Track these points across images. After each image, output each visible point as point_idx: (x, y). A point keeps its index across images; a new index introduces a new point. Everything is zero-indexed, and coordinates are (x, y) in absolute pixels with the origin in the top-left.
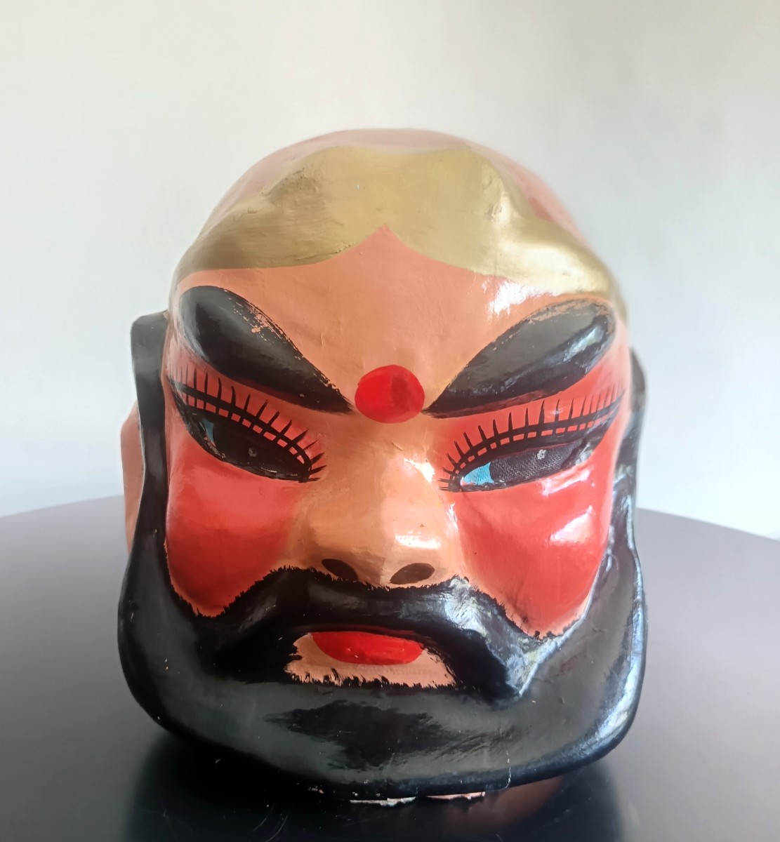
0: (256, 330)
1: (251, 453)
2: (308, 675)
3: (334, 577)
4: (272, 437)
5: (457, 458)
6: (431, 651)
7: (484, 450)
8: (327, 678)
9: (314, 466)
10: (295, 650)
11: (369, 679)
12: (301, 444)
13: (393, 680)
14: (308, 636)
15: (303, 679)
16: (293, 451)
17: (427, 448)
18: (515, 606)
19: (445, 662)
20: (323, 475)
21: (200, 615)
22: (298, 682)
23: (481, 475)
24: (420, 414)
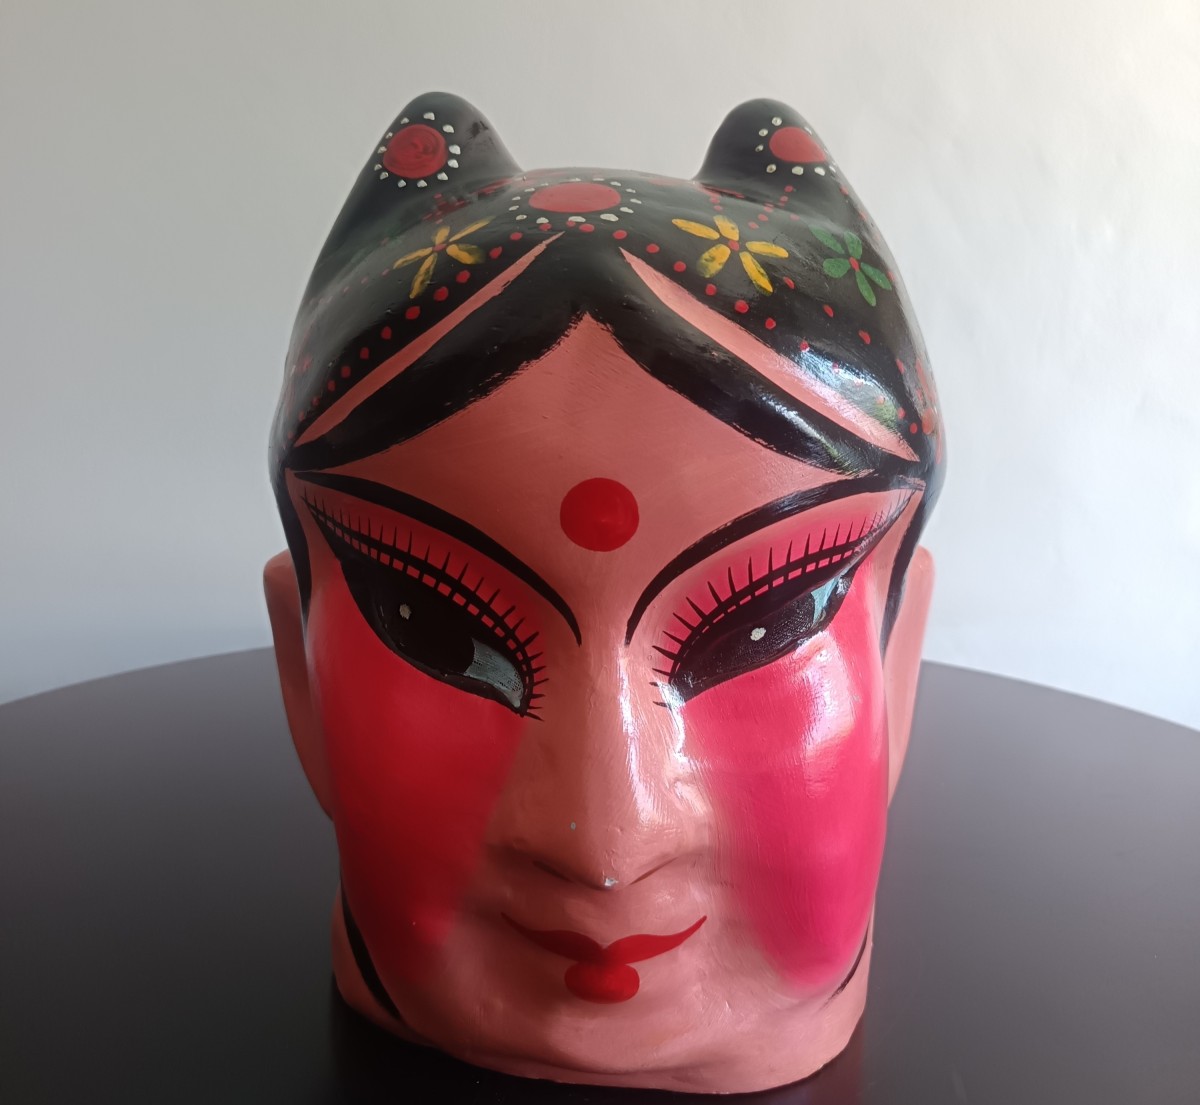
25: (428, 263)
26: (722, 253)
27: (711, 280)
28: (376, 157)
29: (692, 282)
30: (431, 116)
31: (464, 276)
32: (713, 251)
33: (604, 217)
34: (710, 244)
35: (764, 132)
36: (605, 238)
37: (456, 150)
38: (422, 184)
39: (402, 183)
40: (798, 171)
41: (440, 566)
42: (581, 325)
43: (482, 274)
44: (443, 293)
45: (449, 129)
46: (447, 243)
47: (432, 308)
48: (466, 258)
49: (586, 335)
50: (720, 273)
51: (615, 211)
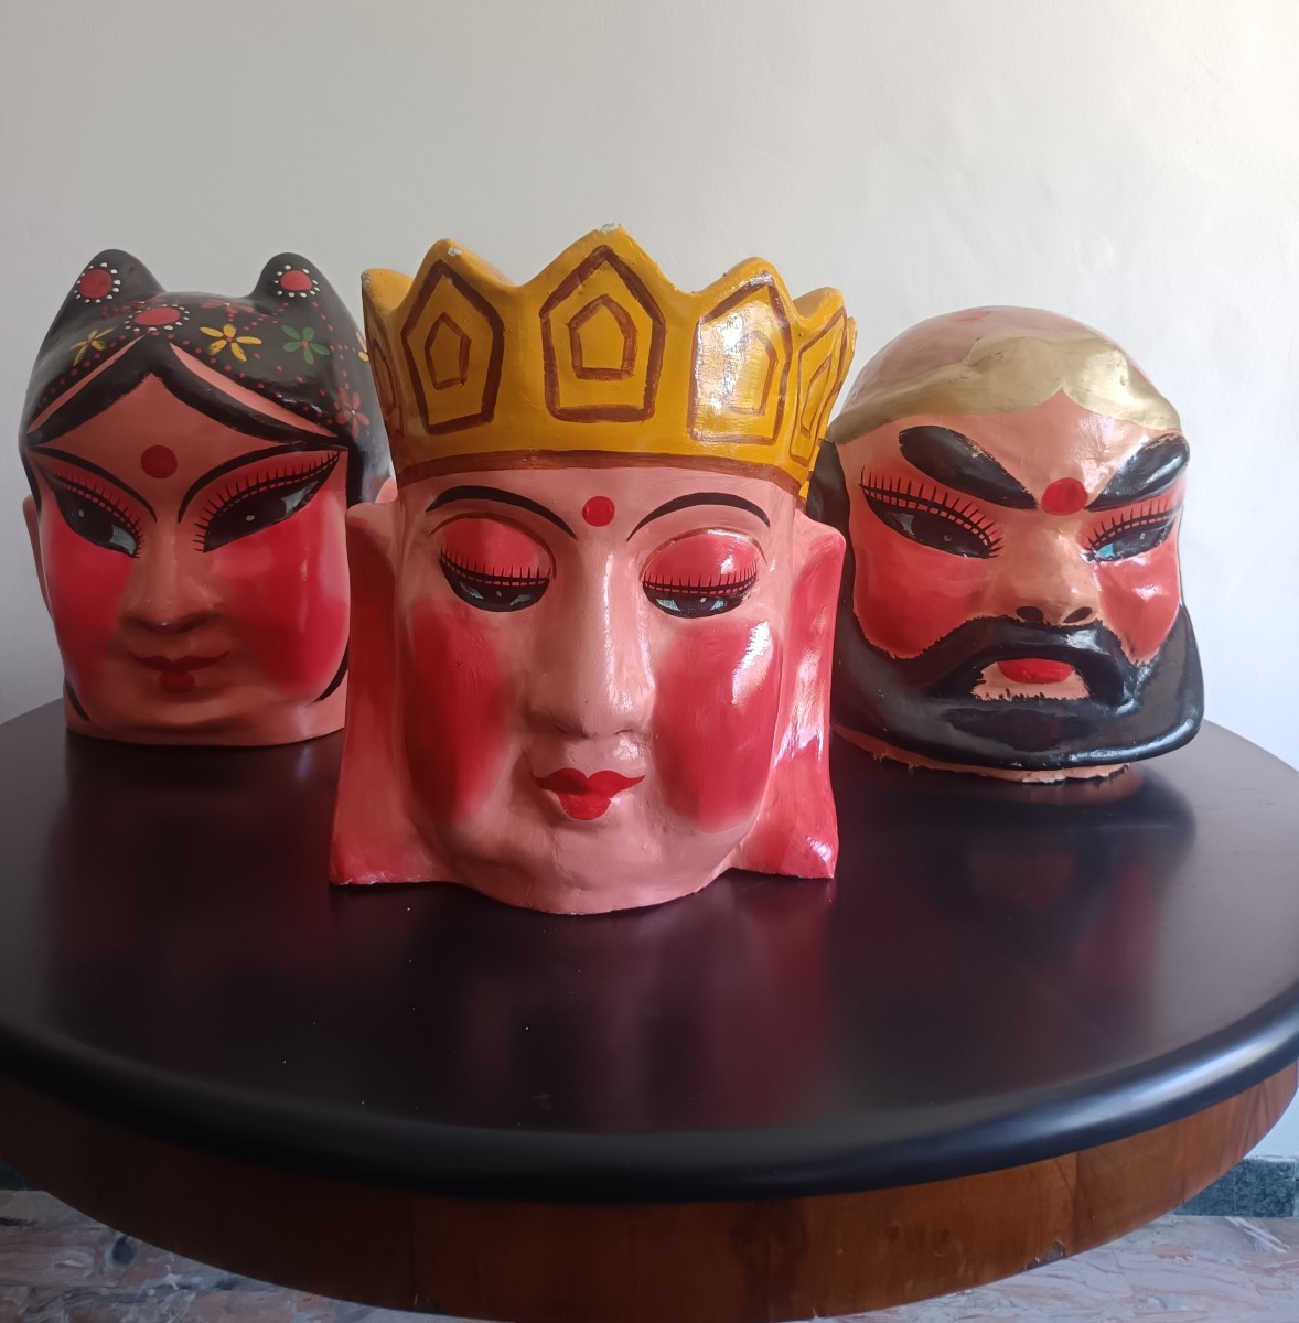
0: (975, 455)
1: (946, 539)
2: (987, 695)
3: (1022, 620)
4: (969, 527)
5: (1094, 539)
6: (1078, 673)
7: (1113, 533)
8: (1001, 696)
9: (993, 548)
10: (981, 676)
11: (1032, 695)
12: (987, 532)
13: (1047, 696)
14: (995, 665)
15: (984, 698)
16: (982, 537)
17: (1076, 532)
18: (1128, 640)
19: (1085, 681)
20: (1001, 553)
21: (897, 659)
22: (980, 700)
23: (1107, 551)
24: (1082, 510)
25: (83, 350)
26: (221, 344)
27: (214, 356)
28: (76, 287)
29: (204, 358)
30: (104, 265)
31: (97, 356)
32: (217, 343)
33: (166, 328)
34: (217, 339)
35: (280, 274)
36: (163, 337)
37: (117, 282)
38: (98, 301)
39: (88, 301)
40: (292, 295)
41: (92, 489)
42: (148, 378)
43: (106, 355)
44: (87, 364)
45: (114, 272)
46: (93, 339)
47: (82, 370)
48: (99, 348)
49: (151, 382)
50: (218, 353)
51: (172, 324)
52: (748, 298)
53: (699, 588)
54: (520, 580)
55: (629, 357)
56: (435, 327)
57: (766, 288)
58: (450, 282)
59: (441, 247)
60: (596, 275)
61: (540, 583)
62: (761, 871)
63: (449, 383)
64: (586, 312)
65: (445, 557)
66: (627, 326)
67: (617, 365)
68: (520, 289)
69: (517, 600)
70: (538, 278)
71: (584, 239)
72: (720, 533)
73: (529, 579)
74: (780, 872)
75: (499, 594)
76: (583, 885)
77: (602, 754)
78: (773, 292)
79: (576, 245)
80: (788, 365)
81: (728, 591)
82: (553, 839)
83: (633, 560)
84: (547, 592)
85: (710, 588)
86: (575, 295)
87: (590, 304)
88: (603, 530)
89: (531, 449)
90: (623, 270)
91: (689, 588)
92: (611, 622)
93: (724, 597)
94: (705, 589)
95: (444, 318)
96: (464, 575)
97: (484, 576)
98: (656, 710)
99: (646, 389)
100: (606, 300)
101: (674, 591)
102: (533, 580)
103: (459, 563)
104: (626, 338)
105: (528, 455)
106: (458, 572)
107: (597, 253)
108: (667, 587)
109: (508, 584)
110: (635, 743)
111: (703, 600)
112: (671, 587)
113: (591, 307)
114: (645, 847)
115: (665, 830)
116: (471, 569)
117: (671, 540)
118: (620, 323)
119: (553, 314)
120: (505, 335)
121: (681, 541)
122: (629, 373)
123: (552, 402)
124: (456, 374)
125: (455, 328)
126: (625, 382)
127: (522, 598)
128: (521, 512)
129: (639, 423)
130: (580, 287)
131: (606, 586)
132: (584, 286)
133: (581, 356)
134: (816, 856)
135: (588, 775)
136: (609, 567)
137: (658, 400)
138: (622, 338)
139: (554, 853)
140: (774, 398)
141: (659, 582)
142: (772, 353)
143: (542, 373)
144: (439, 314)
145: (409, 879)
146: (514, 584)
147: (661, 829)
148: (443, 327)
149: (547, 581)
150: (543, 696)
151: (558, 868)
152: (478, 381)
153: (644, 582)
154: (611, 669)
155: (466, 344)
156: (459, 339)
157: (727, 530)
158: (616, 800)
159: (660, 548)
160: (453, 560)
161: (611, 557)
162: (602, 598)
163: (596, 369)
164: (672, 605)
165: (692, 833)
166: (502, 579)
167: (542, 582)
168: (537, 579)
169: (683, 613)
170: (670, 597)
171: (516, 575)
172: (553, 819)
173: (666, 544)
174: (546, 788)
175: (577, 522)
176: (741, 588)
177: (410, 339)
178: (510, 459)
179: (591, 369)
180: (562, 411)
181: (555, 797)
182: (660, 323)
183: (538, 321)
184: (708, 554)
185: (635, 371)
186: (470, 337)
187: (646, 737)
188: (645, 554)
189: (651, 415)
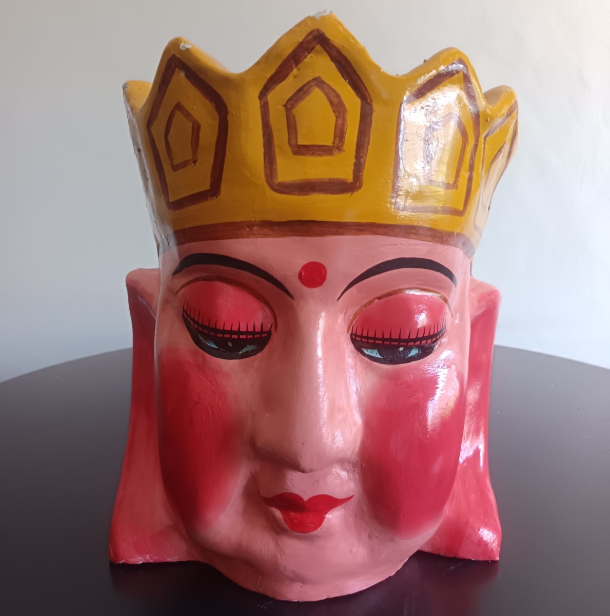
52: (446, 82)
53: (400, 340)
54: (247, 333)
55: (340, 134)
56: (171, 116)
57: (461, 75)
58: (182, 74)
59: (175, 44)
60: (310, 58)
61: (263, 335)
62: (442, 555)
63: (184, 164)
64: (301, 93)
65: (186, 313)
66: (338, 107)
67: (329, 141)
68: (241, 74)
69: (245, 350)
70: (258, 63)
71: (299, 25)
72: (418, 293)
73: (254, 333)
74: (457, 557)
75: (230, 344)
76: (303, 580)
77: (317, 481)
78: (466, 79)
79: (291, 31)
80: (476, 146)
81: (424, 342)
82: (278, 544)
83: (342, 316)
84: (270, 343)
85: (409, 340)
86: (290, 79)
87: (304, 86)
88: (316, 291)
89: (252, 220)
90: (334, 53)
91: (390, 340)
92: (325, 371)
93: (419, 347)
94: (404, 341)
95: (179, 107)
96: (200, 329)
97: (217, 331)
98: (363, 443)
99: (355, 165)
100: (319, 82)
101: (377, 342)
102: (258, 333)
103: (196, 319)
104: (337, 117)
105: (250, 225)
106: (196, 326)
107: (310, 37)
108: (371, 338)
109: (236, 337)
110: (345, 469)
111: (401, 349)
112: (375, 338)
113: (305, 89)
114: (354, 550)
115: (370, 537)
116: (206, 324)
117: (375, 298)
118: (331, 103)
119: (270, 97)
120: (229, 117)
121: (383, 300)
122: (339, 149)
123: (271, 176)
124: (189, 156)
125: (188, 115)
126: (337, 157)
127: (249, 348)
128: (246, 275)
129: (349, 194)
130: (295, 71)
131: (319, 340)
132: (299, 69)
133: (296, 133)
134: (486, 544)
135: (306, 498)
136: (322, 323)
137: (366, 174)
138: (334, 118)
139: (279, 556)
140: (465, 174)
141: (365, 334)
142: (464, 134)
143: (262, 150)
144: (175, 103)
145: (169, 560)
146: (241, 337)
147: (366, 536)
148: (178, 114)
149: (269, 333)
150: (267, 435)
151: (282, 568)
152: (207, 160)
153: (352, 335)
154: (324, 414)
155: (196, 128)
156: (191, 124)
157: (423, 290)
158: (329, 516)
159: (365, 306)
160: (192, 316)
161: (323, 314)
162: (316, 351)
163: (310, 146)
164: (375, 354)
165: (392, 540)
166: (231, 332)
167: (266, 335)
168: (262, 332)
169: (385, 359)
170: (373, 346)
171: (243, 329)
172: (277, 529)
173: (371, 302)
174: (272, 506)
175: (294, 284)
176: (434, 339)
177: (153, 129)
178: (234, 230)
179: (305, 146)
180: (280, 184)
181: (278, 514)
182: (367, 103)
183: (257, 103)
184: (406, 310)
185: (345, 148)
186: (200, 122)
187: (355, 465)
188: (351, 312)
189: (360, 187)
